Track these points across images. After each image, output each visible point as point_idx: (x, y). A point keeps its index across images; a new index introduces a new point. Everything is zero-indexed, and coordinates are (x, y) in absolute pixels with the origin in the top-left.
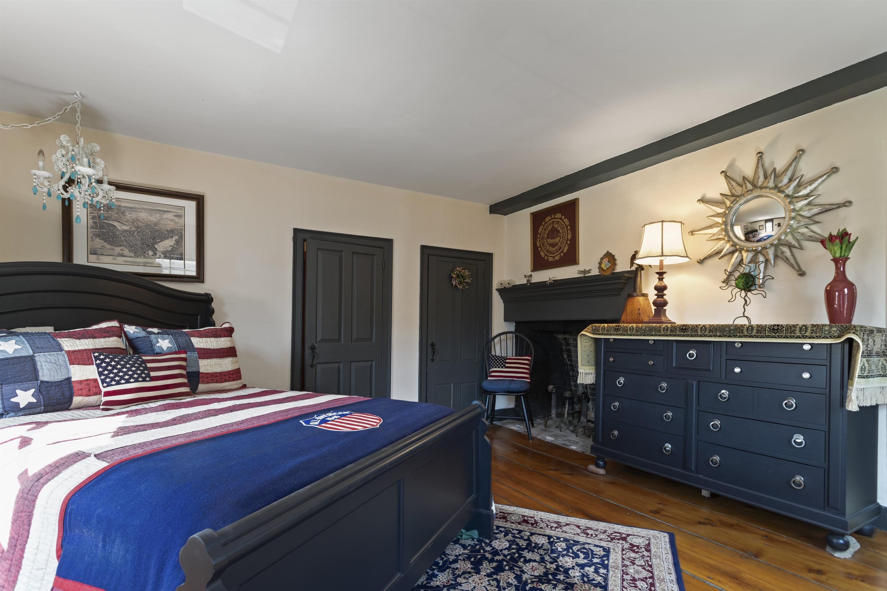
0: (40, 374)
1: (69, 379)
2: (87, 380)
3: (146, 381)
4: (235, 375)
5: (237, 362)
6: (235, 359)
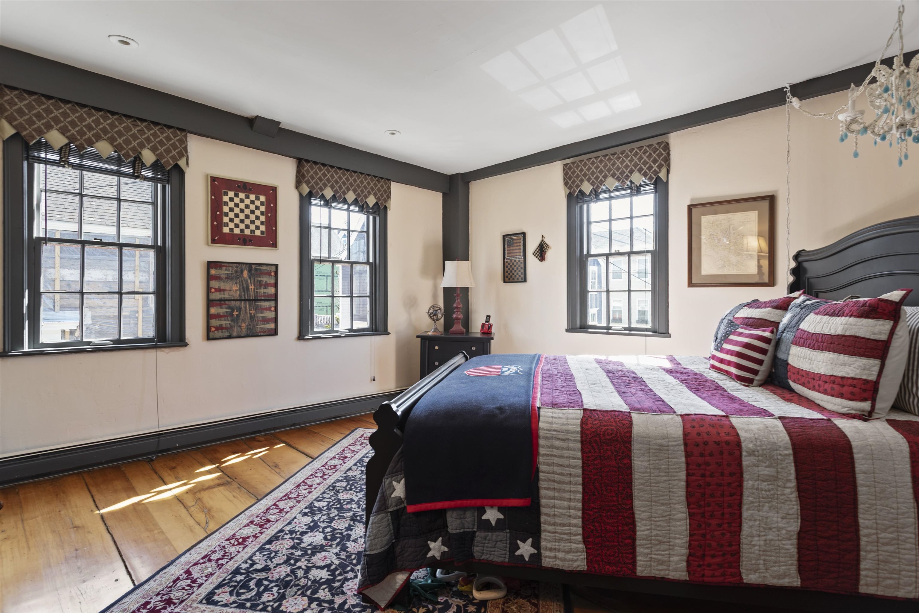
4: (831, 385)
5: (850, 365)
6: (843, 358)
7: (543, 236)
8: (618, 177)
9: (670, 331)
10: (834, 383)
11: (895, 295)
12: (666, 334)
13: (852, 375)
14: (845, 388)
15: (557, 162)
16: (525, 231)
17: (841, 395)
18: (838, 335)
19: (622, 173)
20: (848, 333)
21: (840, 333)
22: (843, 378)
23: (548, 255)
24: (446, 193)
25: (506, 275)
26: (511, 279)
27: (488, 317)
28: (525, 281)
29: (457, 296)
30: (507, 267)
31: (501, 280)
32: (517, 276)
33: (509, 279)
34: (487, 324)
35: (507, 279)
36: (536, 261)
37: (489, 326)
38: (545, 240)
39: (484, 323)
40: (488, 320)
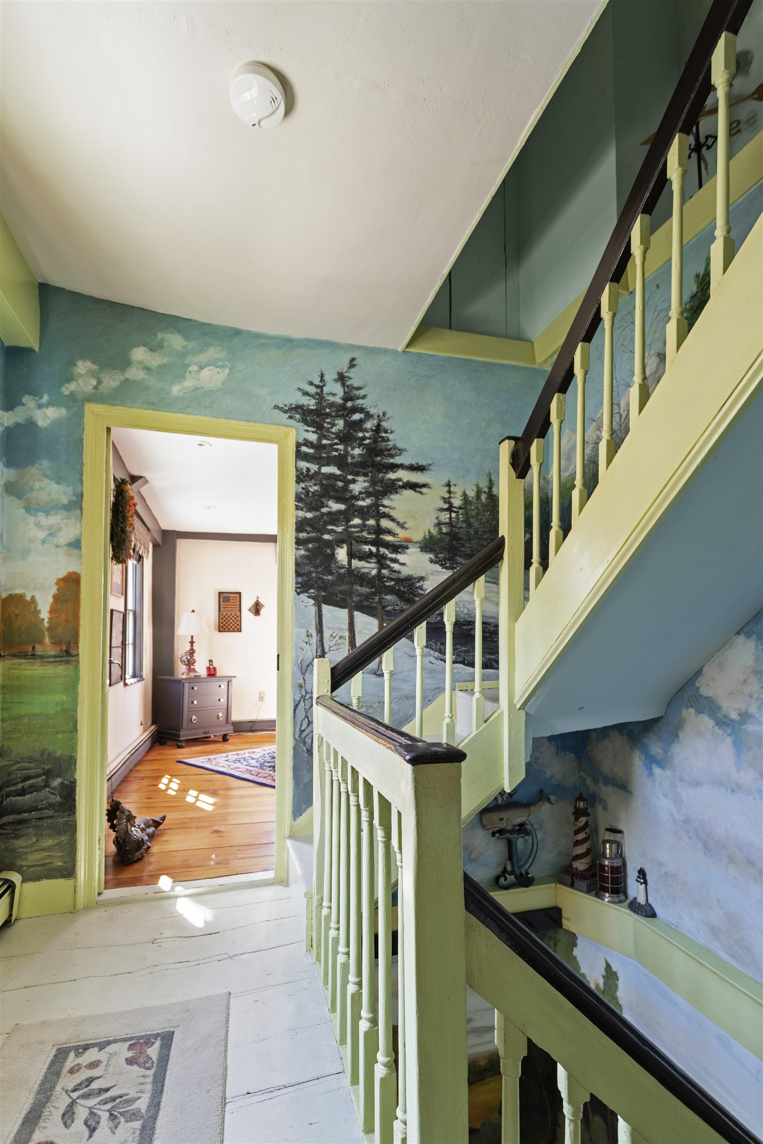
7: (258, 597)
16: (239, 591)
23: (262, 612)
24: (159, 545)
25: (221, 625)
26: (227, 629)
27: (211, 661)
28: (240, 631)
29: (192, 643)
30: (222, 619)
31: (215, 629)
32: (233, 627)
33: (225, 629)
34: (211, 667)
35: (222, 629)
36: (251, 616)
37: (215, 669)
38: (259, 600)
39: (208, 666)
40: (211, 663)
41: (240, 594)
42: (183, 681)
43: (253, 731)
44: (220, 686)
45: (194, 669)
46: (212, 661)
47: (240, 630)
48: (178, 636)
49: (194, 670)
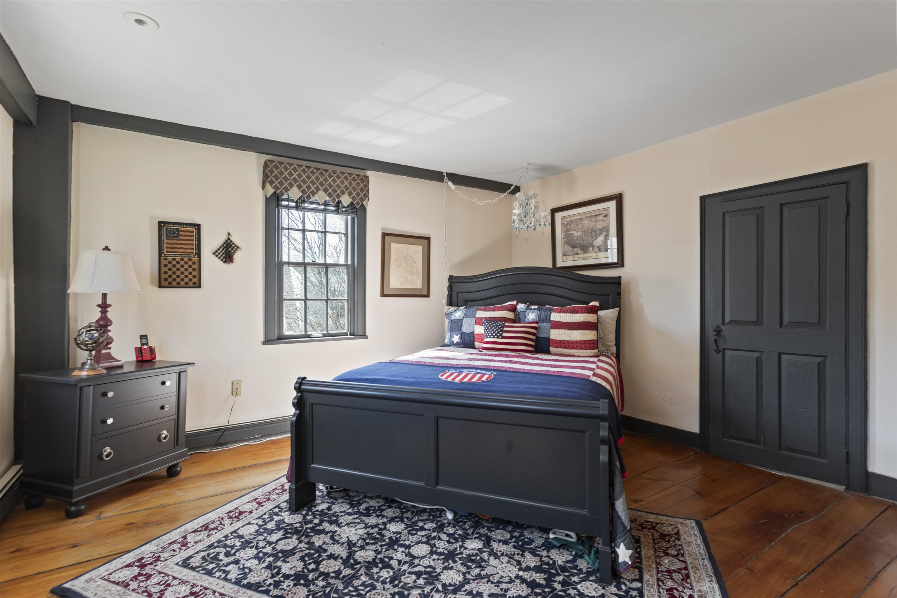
0: (463, 328)
1: (473, 332)
2: (481, 334)
3: (499, 338)
4: (584, 345)
5: (590, 335)
6: (587, 332)
7: (229, 234)
8: (330, 194)
9: (367, 334)
10: (585, 344)
11: (596, 303)
12: (364, 336)
13: (592, 339)
14: (591, 345)
15: (251, 153)
16: (198, 222)
17: (590, 349)
18: (582, 322)
19: (334, 191)
20: (586, 321)
21: (583, 321)
22: (589, 341)
23: (237, 256)
24: (29, 123)
25: (164, 276)
26: (174, 283)
27: (143, 337)
28: (199, 287)
29: (104, 307)
30: (166, 266)
31: (152, 283)
32: (186, 280)
33: (170, 283)
34: (145, 347)
35: (166, 283)
36: (218, 263)
37: (152, 350)
38: (232, 239)
39: (139, 345)
40: (144, 341)
41: (198, 227)
42: (80, 385)
43: (221, 445)
44: (163, 383)
45: (109, 354)
46: (146, 336)
47: (198, 285)
48: (76, 294)
49: (109, 357)
